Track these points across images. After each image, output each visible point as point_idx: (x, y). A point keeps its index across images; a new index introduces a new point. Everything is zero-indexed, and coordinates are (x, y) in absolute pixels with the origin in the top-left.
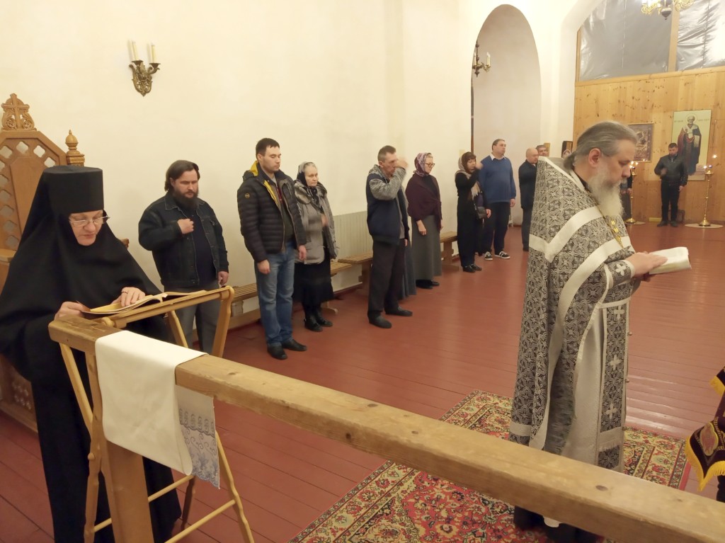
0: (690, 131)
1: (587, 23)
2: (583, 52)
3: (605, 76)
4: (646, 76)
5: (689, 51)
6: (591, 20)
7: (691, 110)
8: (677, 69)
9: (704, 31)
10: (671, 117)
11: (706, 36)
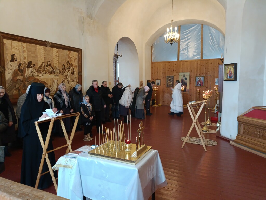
0: (184, 78)
2: (153, 53)
6: (155, 43)
7: (184, 72)
9: (187, 49)
10: (179, 74)
11: (187, 50)
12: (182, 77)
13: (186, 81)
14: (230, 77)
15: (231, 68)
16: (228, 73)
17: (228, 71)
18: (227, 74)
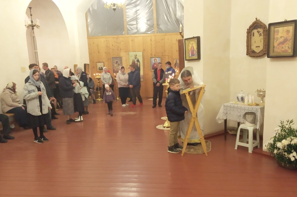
0: (136, 60)
1: (89, 10)
2: (89, 23)
3: (100, 35)
4: (116, 36)
5: (131, 27)
6: (91, 9)
7: (135, 52)
8: (128, 34)
9: (136, 19)
10: (128, 54)
11: (137, 21)
12: (133, 58)
13: (138, 63)
14: (193, 55)
15: (192, 44)
16: (190, 50)
17: (190, 48)
18: (189, 52)
